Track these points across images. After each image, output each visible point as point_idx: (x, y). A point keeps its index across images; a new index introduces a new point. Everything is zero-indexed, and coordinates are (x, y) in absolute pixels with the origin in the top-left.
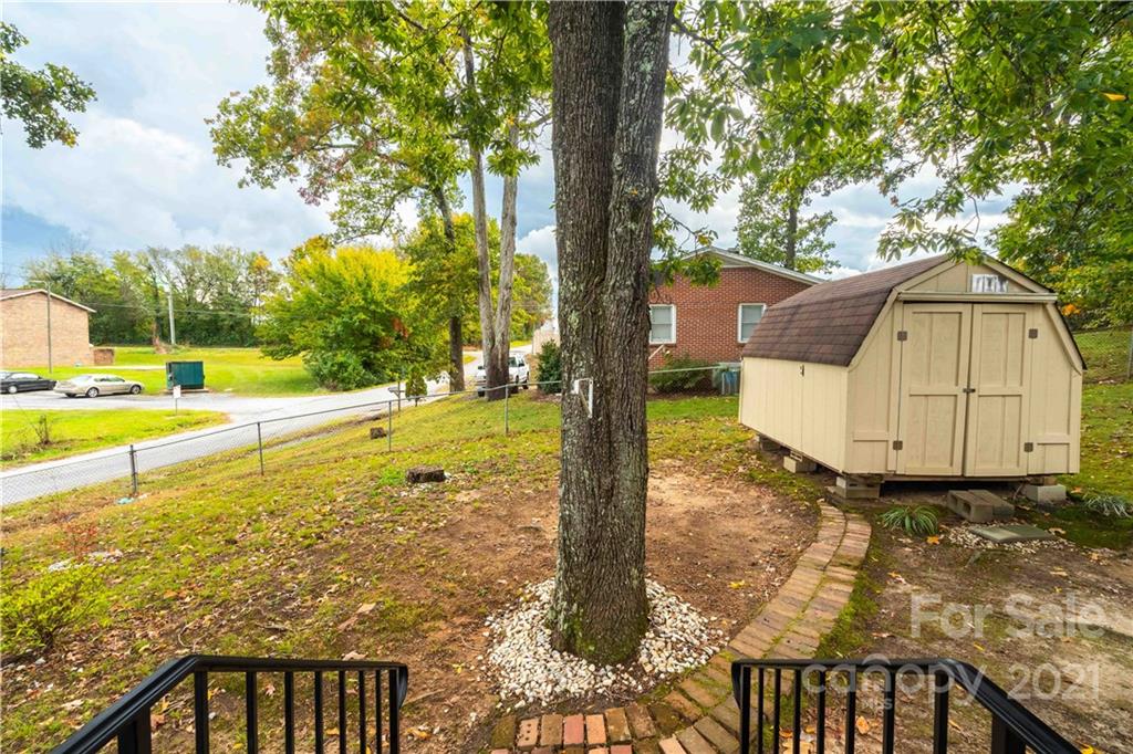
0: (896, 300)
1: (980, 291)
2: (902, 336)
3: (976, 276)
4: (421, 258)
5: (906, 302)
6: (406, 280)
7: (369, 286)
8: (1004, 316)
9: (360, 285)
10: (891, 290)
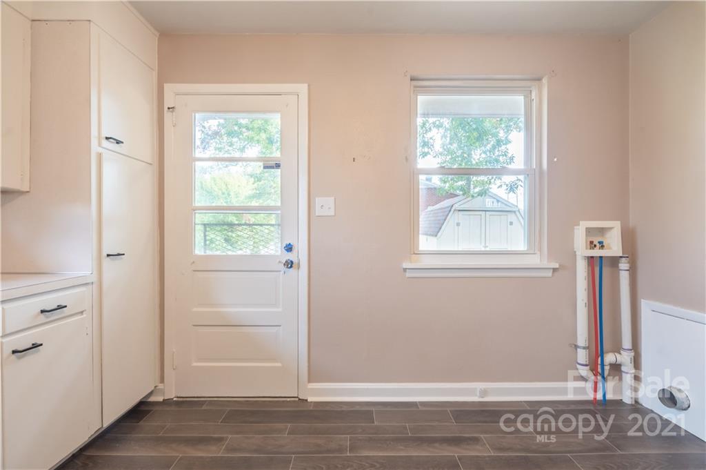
0: (455, 210)
1: (489, 206)
2: (458, 224)
3: (487, 200)
4: (259, 180)
5: (459, 211)
6: (251, 193)
7: (229, 195)
8: (499, 217)
9: (223, 194)
10: (452, 206)
